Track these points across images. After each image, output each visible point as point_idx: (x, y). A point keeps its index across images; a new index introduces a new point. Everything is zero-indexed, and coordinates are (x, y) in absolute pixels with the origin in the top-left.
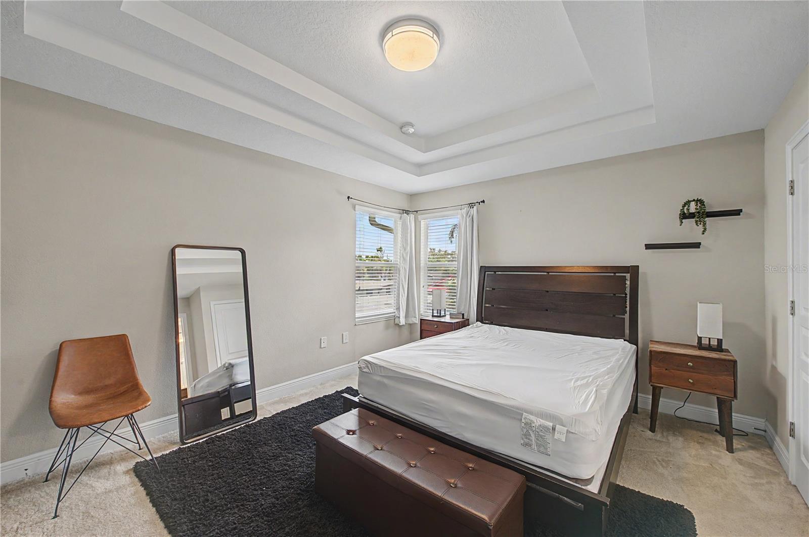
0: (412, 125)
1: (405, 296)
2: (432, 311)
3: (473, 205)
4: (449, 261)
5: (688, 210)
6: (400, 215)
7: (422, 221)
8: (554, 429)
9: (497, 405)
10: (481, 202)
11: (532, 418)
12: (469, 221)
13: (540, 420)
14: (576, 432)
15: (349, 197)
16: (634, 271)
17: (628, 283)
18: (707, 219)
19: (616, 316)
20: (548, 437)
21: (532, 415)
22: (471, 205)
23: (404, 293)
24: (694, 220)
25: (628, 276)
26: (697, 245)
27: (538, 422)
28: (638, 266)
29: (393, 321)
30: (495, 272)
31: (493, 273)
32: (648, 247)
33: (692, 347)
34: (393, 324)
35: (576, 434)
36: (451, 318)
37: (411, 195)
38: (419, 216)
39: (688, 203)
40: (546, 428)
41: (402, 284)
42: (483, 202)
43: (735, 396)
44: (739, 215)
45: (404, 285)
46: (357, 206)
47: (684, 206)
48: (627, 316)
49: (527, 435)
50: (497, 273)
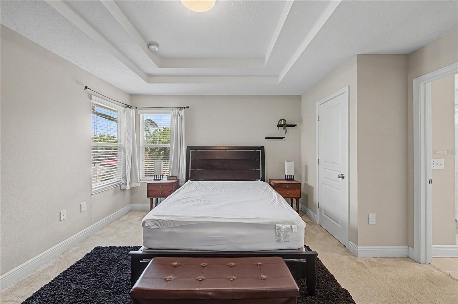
0: (157, 45)
1: (129, 168)
2: (153, 177)
3: (181, 108)
4: (163, 143)
5: (281, 123)
6: (124, 108)
7: (140, 115)
8: (291, 228)
9: (261, 224)
10: (187, 107)
11: (281, 225)
12: (180, 118)
13: (284, 225)
14: (300, 226)
15: (86, 87)
16: (262, 148)
17: (260, 154)
18: (287, 127)
19: (257, 170)
20: (289, 232)
21: (280, 224)
22: (180, 108)
23: (129, 166)
24: (283, 127)
25: (260, 151)
26: (282, 138)
27: (284, 226)
28: (264, 147)
29: (120, 187)
30: (196, 150)
31: (195, 150)
32: (267, 138)
33: (283, 180)
34: (120, 189)
35: (299, 227)
36: (167, 180)
37: (131, 95)
38: (138, 111)
39: (280, 120)
40: (288, 229)
41: (127, 159)
42: (188, 107)
43: (301, 197)
44: (295, 127)
45: (129, 159)
46: (93, 97)
47: (279, 121)
48: (261, 170)
49: (279, 236)
50: (197, 150)
